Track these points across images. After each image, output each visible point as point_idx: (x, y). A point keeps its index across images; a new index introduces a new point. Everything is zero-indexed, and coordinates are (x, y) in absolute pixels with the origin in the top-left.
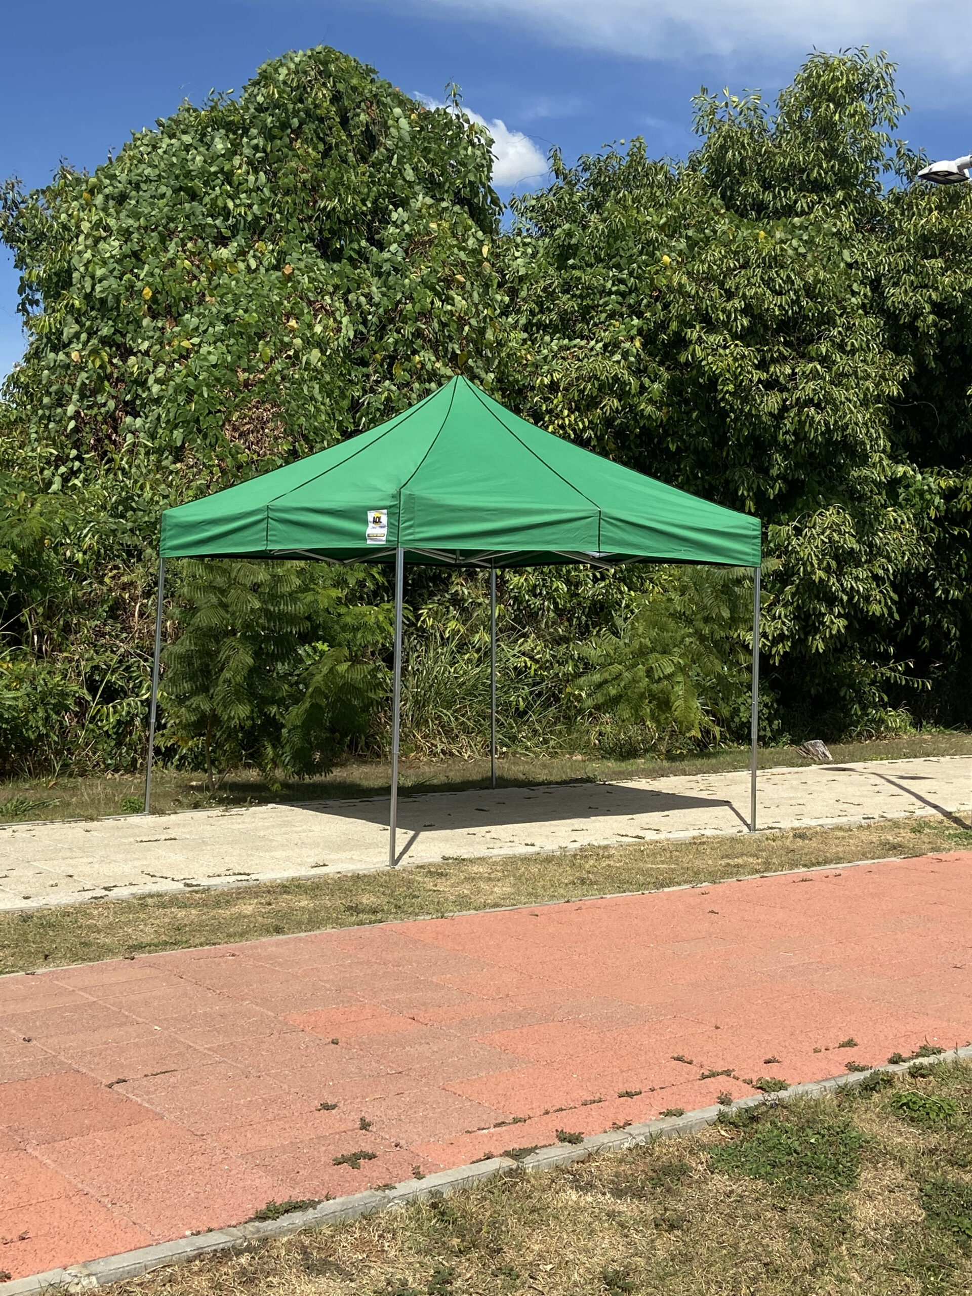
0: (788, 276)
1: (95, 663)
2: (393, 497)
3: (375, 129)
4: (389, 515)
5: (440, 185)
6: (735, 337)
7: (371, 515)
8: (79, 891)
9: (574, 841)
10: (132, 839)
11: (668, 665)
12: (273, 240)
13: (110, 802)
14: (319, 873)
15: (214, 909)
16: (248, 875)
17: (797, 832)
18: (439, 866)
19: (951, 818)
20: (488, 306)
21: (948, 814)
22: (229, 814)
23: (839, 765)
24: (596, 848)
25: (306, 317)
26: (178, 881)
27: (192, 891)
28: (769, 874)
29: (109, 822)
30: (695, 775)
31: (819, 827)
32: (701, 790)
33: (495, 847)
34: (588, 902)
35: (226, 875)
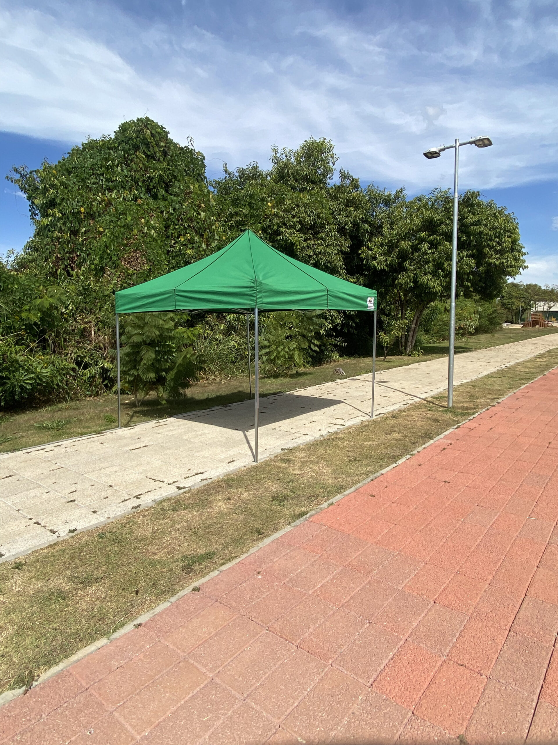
0: (312, 211)
1: (78, 354)
3: (166, 149)
6: (297, 231)
8: (123, 502)
9: (320, 430)
10: (127, 448)
11: (294, 345)
12: (130, 190)
13: (99, 417)
14: (235, 468)
15: (204, 509)
16: (202, 473)
17: (391, 415)
18: (284, 455)
19: (428, 401)
20: (213, 216)
21: (424, 400)
22: (160, 424)
23: (355, 378)
24: (333, 434)
25: (147, 218)
26: (170, 484)
27: (183, 493)
28: (424, 446)
29: (108, 435)
30: (315, 386)
31: (394, 411)
32: (328, 394)
33: (293, 438)
34: (381, 479)
35: (192, 476)
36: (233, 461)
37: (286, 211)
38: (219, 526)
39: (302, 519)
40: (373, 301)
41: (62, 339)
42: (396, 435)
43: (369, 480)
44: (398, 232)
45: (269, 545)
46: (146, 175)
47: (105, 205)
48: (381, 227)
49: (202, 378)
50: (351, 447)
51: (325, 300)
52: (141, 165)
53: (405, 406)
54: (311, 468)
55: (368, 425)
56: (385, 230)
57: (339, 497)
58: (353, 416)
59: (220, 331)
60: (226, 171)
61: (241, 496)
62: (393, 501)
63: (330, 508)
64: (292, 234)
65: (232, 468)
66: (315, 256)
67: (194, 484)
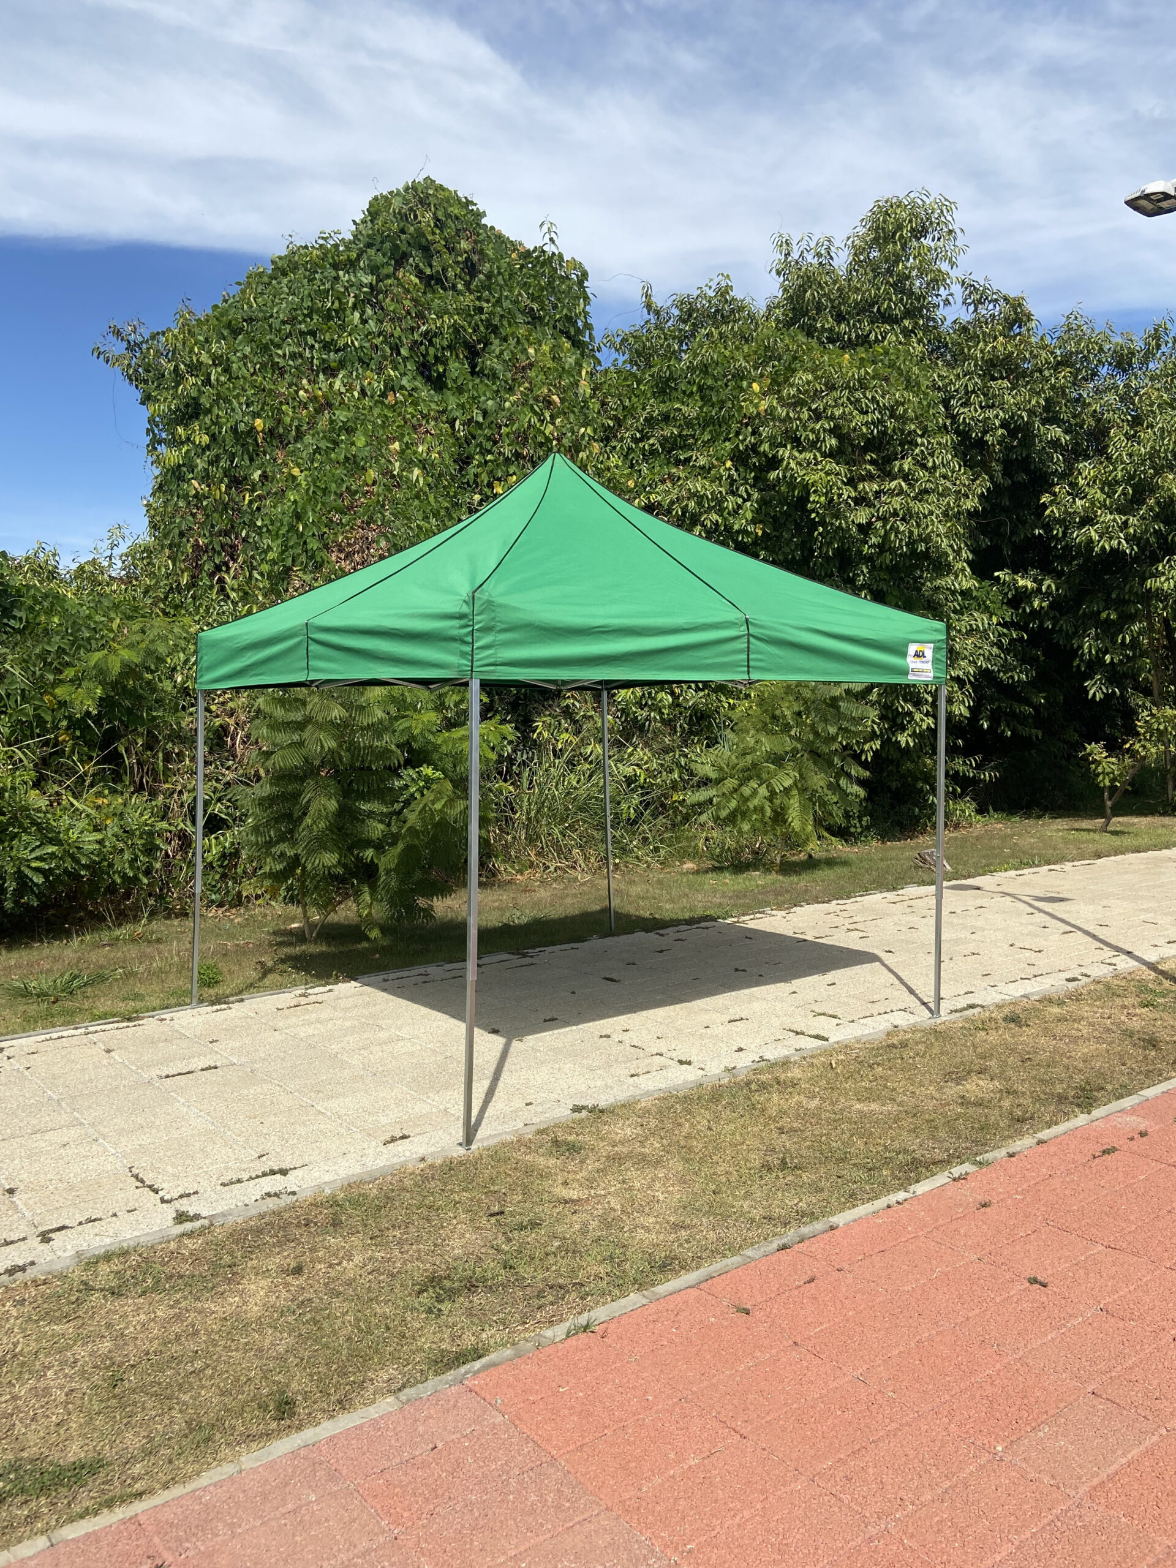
0: (873, 397)
3: (475, 258)
6: (824, 455)
9: (740, 1050)
10: (155, 1072)
11: (786, 779)
12: (380, 370)
13: (183, 969)
14: (395, 1160)
15: (198, 1299)
16: (284, 1172)
17: (1006, 1011)
18: (569, 1129)
19: (1163, 973)
20: (585, 425)
21: (1152, 967)
22: (311, 999)
24: (772, 1065)
26: (169, 1201)
27: (183, 1235)
28: (1045, 1134)
29: (149, 1025)
30: (829, 902)
31: (1025, 1000)
32: (849, 930)
33: (640, 1071)
34: (816, 1246)
35: (251, 1178)
36: (404, 1137)
37: (795, 402)
38: (198, 1365)
39: (450, 1375)
40: (929, 654)
41: (160, 755)
42: (976, 1087)
43: (776, 1243)
44: (1152, 448)
45: (271, 1465)
46: (419, 327)
47: (315, 409)
48: (1102, 434)
50: (803, 1115)
51: (740, 651)
52: (407, 303)
53: (1072, 985)
54: (622, 1182)
55: (904, 1045)
56: (1118, 443)
57: (634, 1299)
58: (876, 1009)
60: (649, 306)
61: (340, 1264)
62: (798, 1340)
63: (572, 1341)
64: (809, 463)
65: (381, 1162)
66: (879, 524)
67: (233, 1207)
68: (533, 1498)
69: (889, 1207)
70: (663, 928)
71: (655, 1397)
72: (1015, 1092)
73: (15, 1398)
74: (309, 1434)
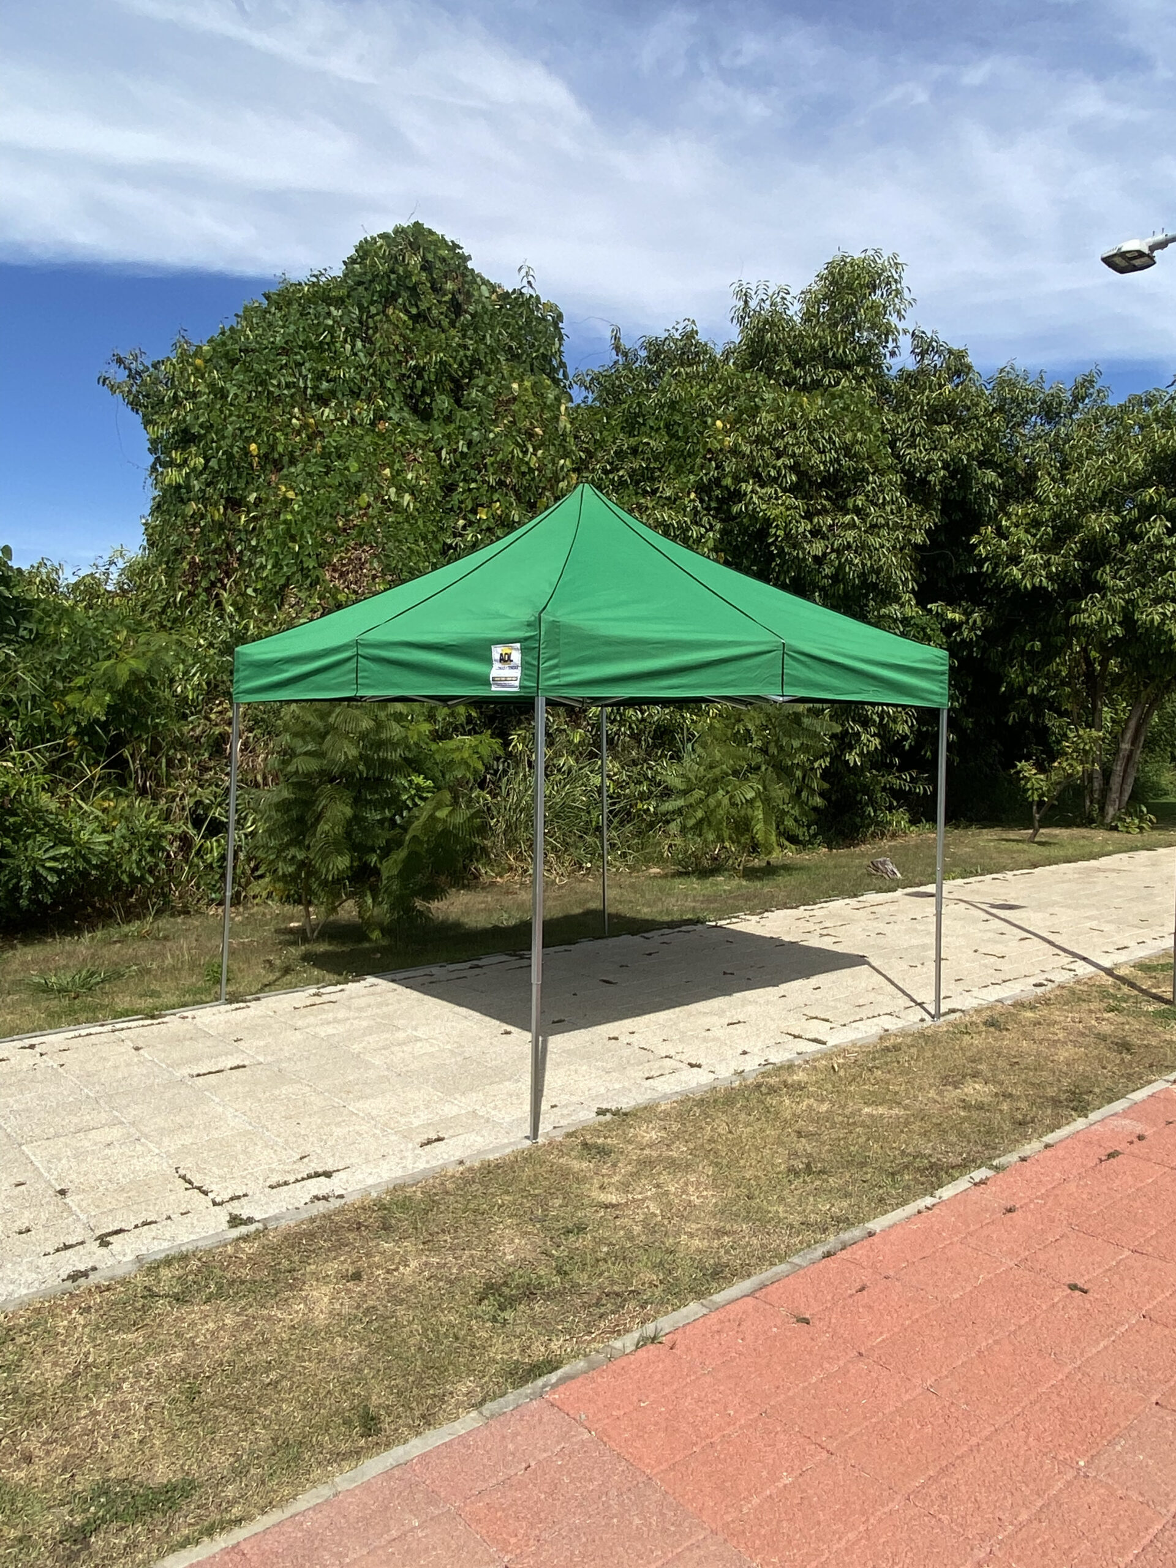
0: (830, 437)
1: (197, 798)
2: (529, 624)
3: (460, 298)
4: (524, 651)
5: (518, 356)
6: (785, 490)
7: (497, 652)
8: (58, 1250)
9: (745, 1053)
10: (186, 1071)
11: (749, 791)
12: (369, 399)
13: (193, 965)
14: (434, 1163)
15: (263, 1306)
16: (328, 1175)
17: (984, 1016)
18: (596, 1131)
19: (1118, 978)
20: (564, 457)
21: (1108, 972)
22: (325, 998)
23: (922, 889)
24: (779, 1069)
25: (397, 466)
26: (221, 1204)
27: (239, 1239)
28: (1049, 1138)
29: (173, 1023)
30: (796, 907)
31: (1000, 1004)
32: (822, 935)
33: (652, 1073)
34: (859, 1252)
35: (297, 1181)
36: (439, 1139)
37: (759, 440)
38: (273, 1375)
39: (528, 1389)
41: (164, 760)
42: (973, 1090)
43: (820, 1250)
44: (1078, 489)
45: (366, 1487)
46: (407, 362)
47: (308, 436)
48: (1032, 477)
49: (511, 869)
50: (818, 1119)
52: (396, 338)
53: (1039, 990)
54: (658, 1186)
55: (897, 1048)
56: (1045, 486)
57: (693, 1308)
58: (864, 1013)
59: (572, 748)
60: (617, 348)
61: (396, 1270)
62: (863, 1351)
63: (642, 1353)
64: (770, 498)
65: (421, 1165)
66: (833, 556)
67: (284, 1210)
68: (637, 1521)
69: (919, 1212)
70: (647, 931)
71: (736, 1412)
72: (1011, 1095)
73: (94, 1413)
74: (397, 1453)
